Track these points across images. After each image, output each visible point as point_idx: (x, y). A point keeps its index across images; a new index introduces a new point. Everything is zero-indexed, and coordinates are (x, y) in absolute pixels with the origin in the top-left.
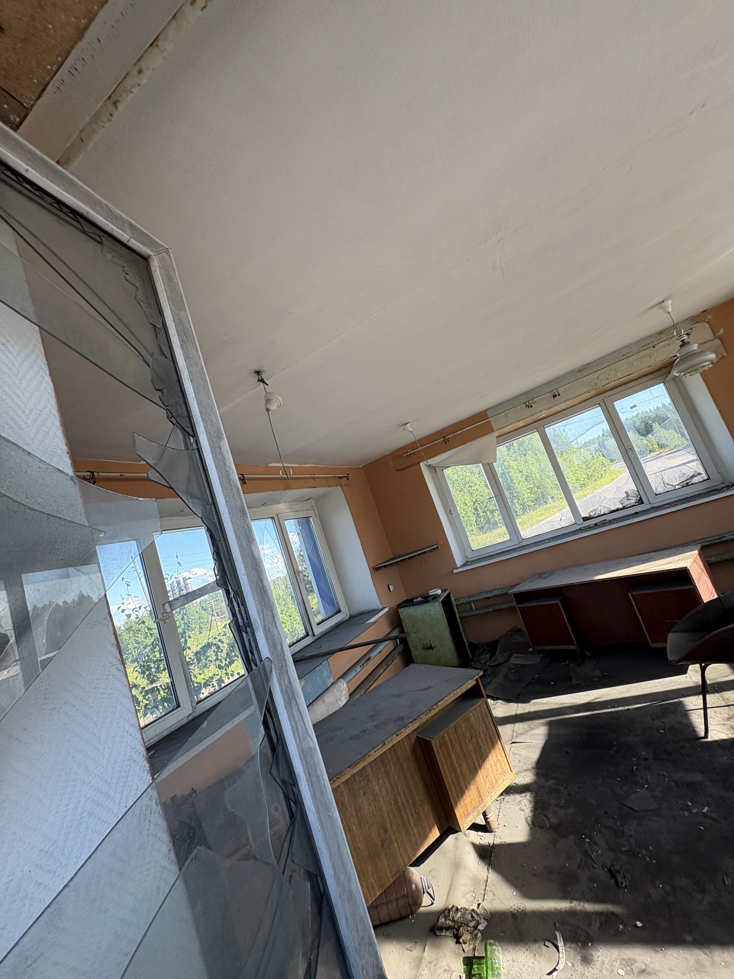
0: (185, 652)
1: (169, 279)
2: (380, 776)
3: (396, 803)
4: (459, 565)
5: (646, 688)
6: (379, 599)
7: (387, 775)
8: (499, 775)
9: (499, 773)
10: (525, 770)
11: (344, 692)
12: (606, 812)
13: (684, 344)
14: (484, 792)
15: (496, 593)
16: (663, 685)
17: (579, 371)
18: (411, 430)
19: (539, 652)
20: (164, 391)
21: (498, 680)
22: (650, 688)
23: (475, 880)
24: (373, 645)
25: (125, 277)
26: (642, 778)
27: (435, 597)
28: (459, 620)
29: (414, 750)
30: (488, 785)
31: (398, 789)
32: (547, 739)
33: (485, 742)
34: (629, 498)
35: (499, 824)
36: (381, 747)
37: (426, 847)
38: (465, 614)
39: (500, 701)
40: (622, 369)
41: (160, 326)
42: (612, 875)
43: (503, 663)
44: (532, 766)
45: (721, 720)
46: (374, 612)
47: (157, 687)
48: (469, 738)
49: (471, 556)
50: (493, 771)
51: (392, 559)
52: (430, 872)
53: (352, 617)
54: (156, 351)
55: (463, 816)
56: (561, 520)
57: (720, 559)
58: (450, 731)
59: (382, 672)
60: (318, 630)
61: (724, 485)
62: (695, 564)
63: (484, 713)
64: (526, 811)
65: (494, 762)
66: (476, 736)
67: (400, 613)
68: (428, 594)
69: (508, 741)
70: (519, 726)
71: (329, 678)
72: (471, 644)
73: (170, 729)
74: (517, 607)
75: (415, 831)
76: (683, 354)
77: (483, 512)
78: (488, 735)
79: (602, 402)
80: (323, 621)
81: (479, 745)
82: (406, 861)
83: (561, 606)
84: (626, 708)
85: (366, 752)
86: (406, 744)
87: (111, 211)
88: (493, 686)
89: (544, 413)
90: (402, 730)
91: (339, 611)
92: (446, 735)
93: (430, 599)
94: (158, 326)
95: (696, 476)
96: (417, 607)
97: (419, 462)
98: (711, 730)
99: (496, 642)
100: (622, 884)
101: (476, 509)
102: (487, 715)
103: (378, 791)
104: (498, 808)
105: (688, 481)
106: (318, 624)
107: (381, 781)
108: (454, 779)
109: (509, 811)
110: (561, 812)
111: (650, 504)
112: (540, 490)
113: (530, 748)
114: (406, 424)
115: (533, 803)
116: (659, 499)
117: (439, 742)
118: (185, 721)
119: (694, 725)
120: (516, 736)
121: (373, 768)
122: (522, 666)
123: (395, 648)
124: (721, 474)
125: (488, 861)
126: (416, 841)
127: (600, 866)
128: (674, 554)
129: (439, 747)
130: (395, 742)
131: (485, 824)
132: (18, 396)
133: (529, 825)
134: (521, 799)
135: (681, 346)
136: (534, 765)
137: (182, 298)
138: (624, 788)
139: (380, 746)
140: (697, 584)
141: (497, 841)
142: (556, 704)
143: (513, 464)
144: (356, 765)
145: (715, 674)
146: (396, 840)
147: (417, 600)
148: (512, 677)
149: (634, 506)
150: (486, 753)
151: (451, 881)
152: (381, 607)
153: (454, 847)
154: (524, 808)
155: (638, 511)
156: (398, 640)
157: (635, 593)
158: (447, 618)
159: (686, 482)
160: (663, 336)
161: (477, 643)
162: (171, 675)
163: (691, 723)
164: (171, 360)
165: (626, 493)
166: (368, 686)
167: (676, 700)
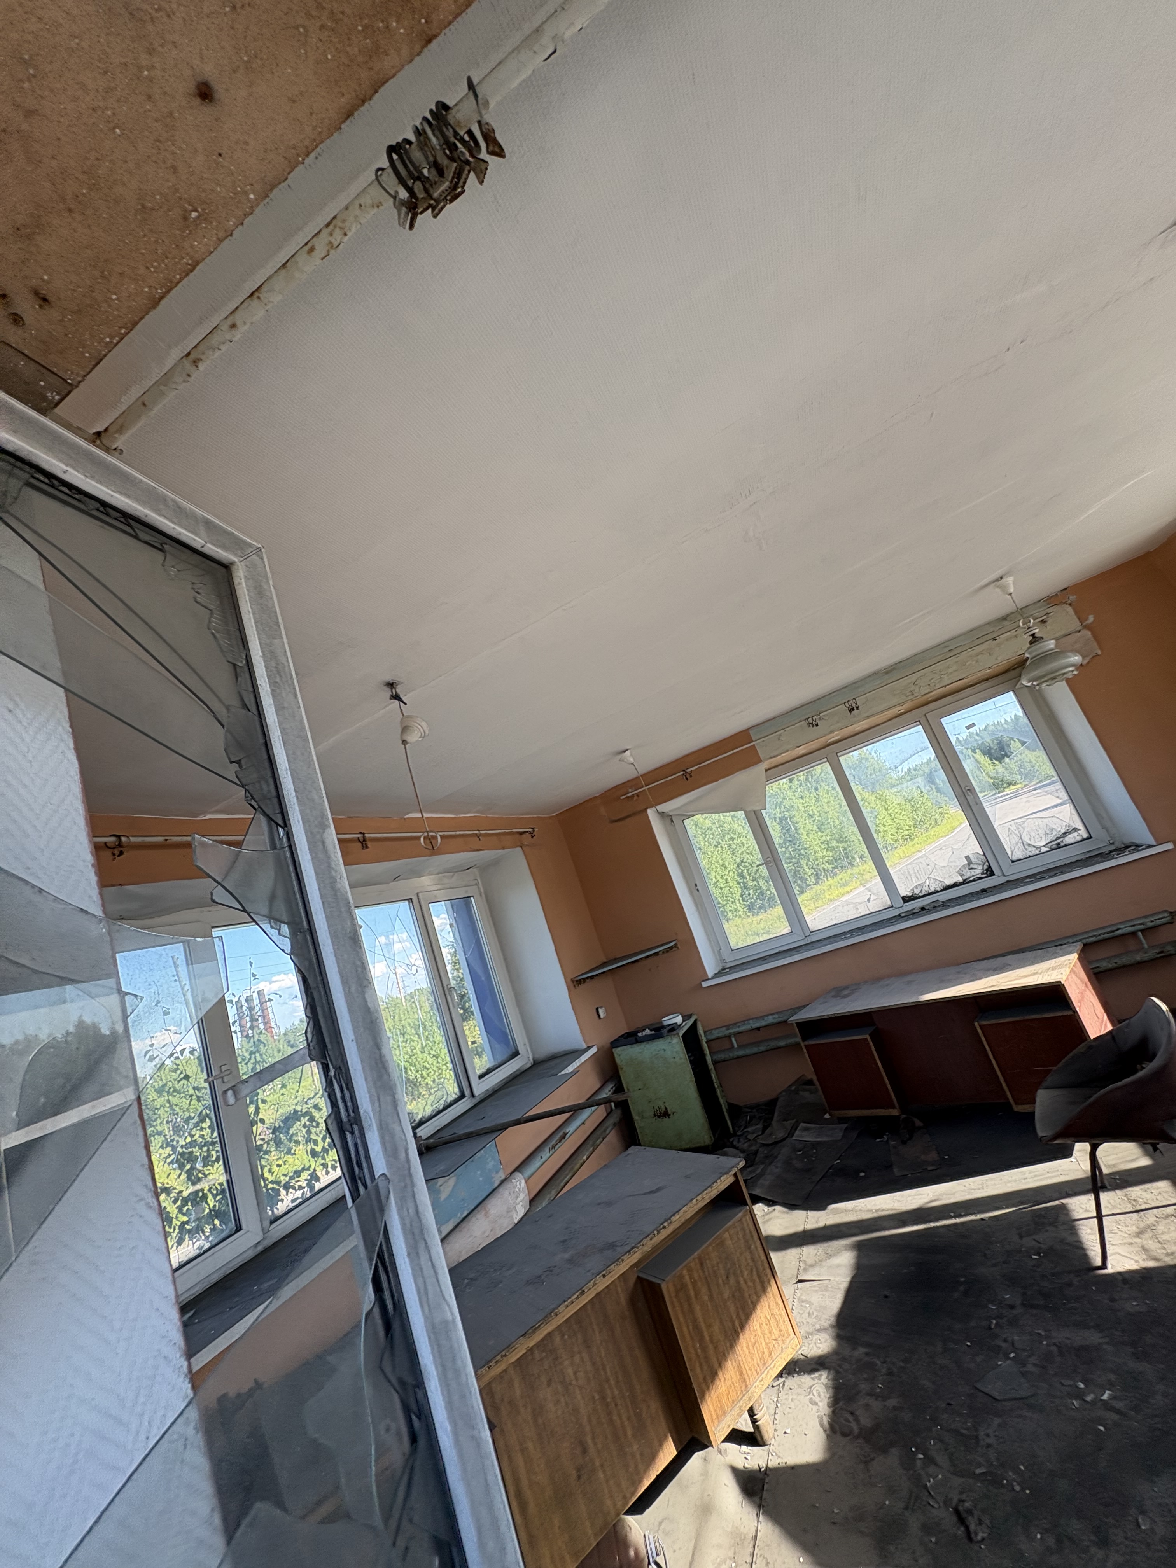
0: (254, 1128)
1: (259, 593)
2: (576, 1349)
3: (603, 1398)
4: (710, 973)
5: (1009, 1182)
6: (581, 1033)
7: (588, 1347)
8: (774, 1342)
9: (774, 1337)
10: (819, 1331)
11: (522, 1196)
12: (949, 1404)
13: (1035, 639)
14: (749, 1372)
15: (770, 1020)
16: (1036, 1176)
17: (887, 673)
18: (632, 760)
19: (841, 1120)
20: (243, 762)
21: (775, 1169)
22: (1015, 1181)
23: (737, 1538)
24: (568, 1115)
25: (195, 598)
26: (1005, 1341)
27: (673, 1028)
28: (711, 1066)
29: (632, 1301)
30: (757, 1360)
31: (606, 1373)
32: (854, 1273)
33: (750, 1284)
34: (972, 866)
35: (776, 1430)
36: (577, 1298)
37: (653, 1477)
38: (721, 1056)
39: (778, 1208)
40: (950, 670)
41: (242, 663)
42: (962, 1520)
43: (784, 1139)
44: (829, 1322)
45: (1126, 1235)
46: (576, 1054)
47: (202, 1190)
48: (724, 1277)
49: (731, 960)
50: (764, 1334)
51: (604, 964)
52: (660, 1524)
53: (537, 1063)
54: (235, 702)
55: (714, 1416)
56: (869, 900)
57: (1115, 965)
58: (692, 1264)
59: (585, 1158)
60: (480, 1088)
61: (1112, 848)
62: (1074, 976)
63: (748, 1231)
64: (820, 1404)
65: (766, 1317)
66: (735, 1274)
67: (616, 1055)
68: (661, 1022)
69: (790, 1278)
70: (810, 1252)
71: (497, 1172)
72: (731, 1106)
73: (224, 1269)
74: (802, 1044)
75: (635, 1447)
76: (1034, 654)
77: (753, 880)
78: (754, 1270)
79: (924, 718)
80: (489, 1071)
81: (740, 1289)
82: (619, 1504)
83: (871, 1043)
84: (979, 1216)
85: (553, 1306)
86: (619, 1290)
87: (180, 508)
88: (766, 1181)
89: (837, 735)
90: (612, 1267)
91: (516, 1054)
92: (685, 1272)
93: (665, 1031)
94: (240, 664)
95: (1070, 833)
96: (643, 1045)
97: (646, 810)
98: (1112, 1255)
99: (773, 1103)
100: (976, 1534)
101: (741, 876)
102: (752, 1236)
103: (573, 1377)
104: (775, 1400)
105: (1059, 841)
106: (481, 1077)
107: (577, 1359)
108: (699, 1351)
109: (792, 1405)
110: (876, 1405)
111: (1004, 875)
112: (841, 845)
113: (826, 1290)
114: (625, 751)
115: (831, 1390)
116: (1018, 867)
117: (675, 1285)
118: (250, 1254)
119: (1085, 1246)
120: (805, 1270)
121: (563, 1336)
122: (815, 1145)
123: (608, 1114)
124: (1108, 831)
125: (757, 1499)
126: (636, 1466)
127: (941, 1504)
128: (1043, 959)
129: (673, 1295)
130: (600, 1288)
131: (752, 1430)
132: (25, 786)
133: (825, 1431)
134: (813, 1382)
135: (1031, 643)
136: (832, 1320)
137: (277, 618)
138: (978, 1359)
139: (575, 1296)
140: (1078, 1009)
141: (774, 1463)
142: (869, 1211)
143: (798, 803)
144: (534, 1332)
145: (1115, 1156)
146: (602, 1466)
147: (644, 1033)
148: (798, 1164)
149: (980, 878)
150: (752, 1302)
151: (696, 1540)
152: (585, 1046)
153: (702, 1474)
154: (817, 1399)
155: (985, 887)
156: (613, 1104)
157: (984, 1023)
158: (692, 1063)
159: (1055, 842)
160: (1006, 623)
161: (741, 1104)
162: (227, 1169)
163: (1081, 1242)
164: (255, 712)
165: (967, 858)
166: (562, 1184)
167: (1057, 1202)
